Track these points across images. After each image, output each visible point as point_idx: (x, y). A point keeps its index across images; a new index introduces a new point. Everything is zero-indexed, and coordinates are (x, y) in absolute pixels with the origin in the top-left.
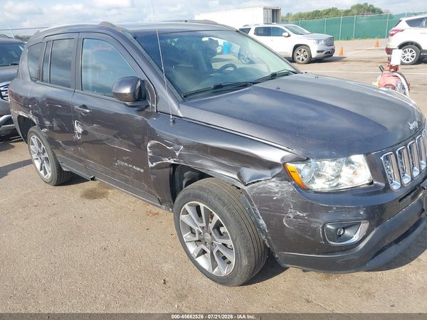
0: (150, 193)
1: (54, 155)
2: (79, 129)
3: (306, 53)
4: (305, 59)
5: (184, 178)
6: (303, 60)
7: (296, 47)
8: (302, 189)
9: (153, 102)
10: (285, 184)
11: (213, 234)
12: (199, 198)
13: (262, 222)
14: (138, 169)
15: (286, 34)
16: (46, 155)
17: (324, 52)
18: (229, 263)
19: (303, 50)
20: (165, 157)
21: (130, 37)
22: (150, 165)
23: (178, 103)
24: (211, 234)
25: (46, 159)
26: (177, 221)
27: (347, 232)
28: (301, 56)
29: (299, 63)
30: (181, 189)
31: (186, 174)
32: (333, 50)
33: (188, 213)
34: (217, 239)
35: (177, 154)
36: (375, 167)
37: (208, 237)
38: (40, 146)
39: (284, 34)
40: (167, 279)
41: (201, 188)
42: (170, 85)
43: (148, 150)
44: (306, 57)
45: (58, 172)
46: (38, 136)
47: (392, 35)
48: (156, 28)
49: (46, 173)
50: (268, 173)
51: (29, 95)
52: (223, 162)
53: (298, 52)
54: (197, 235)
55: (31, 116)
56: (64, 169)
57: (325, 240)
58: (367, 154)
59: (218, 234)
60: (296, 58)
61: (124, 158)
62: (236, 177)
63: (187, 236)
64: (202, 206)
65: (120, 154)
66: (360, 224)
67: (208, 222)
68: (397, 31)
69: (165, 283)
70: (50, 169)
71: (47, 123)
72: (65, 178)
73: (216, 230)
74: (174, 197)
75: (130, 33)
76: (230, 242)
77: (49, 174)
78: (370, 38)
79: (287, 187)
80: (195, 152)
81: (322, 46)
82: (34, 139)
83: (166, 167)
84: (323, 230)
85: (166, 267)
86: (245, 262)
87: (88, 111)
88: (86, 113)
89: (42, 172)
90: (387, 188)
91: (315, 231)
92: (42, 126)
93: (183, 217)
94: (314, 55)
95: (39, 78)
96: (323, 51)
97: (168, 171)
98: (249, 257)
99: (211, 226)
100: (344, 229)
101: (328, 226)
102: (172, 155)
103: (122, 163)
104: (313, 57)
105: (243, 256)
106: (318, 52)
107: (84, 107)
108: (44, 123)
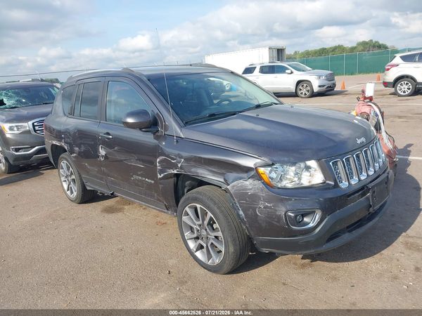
0: (158, 200)
1: (80, 176)
2: (102, 152)
3: (309, 88)
4: (308, 94)
5: (185, 187)
6: (305, 94)
7: (299, 83)
8: (268, 185)
9: (162, 128)
10: (256, 182)
11: (208, 230)
12: (196, 200)
13: (241, 212)
14: (150, 181)
15: (289, 71)
16: (73, 177)
17: (326, 87)
18: (220, 251)
19: (305, 85)
20: (170, 168)
21: (145, 79)
22: (159, 176)
23: (181, 127)
24: (206, 230)
25: (74, 180)
26: (180, 222)
27: (306, 219)
28: (304, 91)
29: (302, 98)
30: (183, 194)
31: (188, 183)
32: (334, 85)
33: (188, 215)
34: (210, 233)
35: (179, 165)
36: (325, 169)
37: (204, 233)
38: (68, 169)
39: (287, 71)
40: (171, 270)
41: (198, 193)
42: (175, 115)
43: (158, 165)
44: (308, 91)
45: (83, 191)
46: (67, 161)
47: (388, 69)
48: (164, 72)
49: (72, 193)
50: (245, 175)
51: (62, 128)
52: (213, 170)
53: (300, 87)
54: (196, 232)
55: (63, 144)
56: (88, 188)
57: (288, 225)
58: (318, 160)
59: (211, 229)
60: (299, 92)
61: (139, 173)
62: (222, 180)
63: (187, 234)
64: (198, 206)
65: (135, 170)
66: (315, 212)
67: (203, 220)
68: (393, 66)
69: (169, 273)
70: (76, 188)
71: (77, 149)
72: (88, 197)
73: (209, 226)
74: (177, 202)
75: (145, 76)
76: (220, 234)
77: (75, 194)
78: (373, 72)
79: (258, 184)
80: (193, 163)
81: (323, 81)
82: (63, 164)
83: (171, 178)
84: (285, 216)
85: (171, 262)
86: (231, 249)
87: (111, 137)
88: (109, 139)
89: (69, 192)
90: (336, 186)
91: (279, 218)
92: (72, 152)
93: (185, 218)
94: (316, 89)
95: (72, 113)
96: (323, 86)
97: (173, 180)
98: (235, 245)
99: (206, 222)
100: (303, 216)
101: (290, 214)
102: (175, 166)
103: (137, 177)
104: (315, 91)
105: (230, 244)
106: (320, 86)
107: (108, 134)
108: (74, 150)
